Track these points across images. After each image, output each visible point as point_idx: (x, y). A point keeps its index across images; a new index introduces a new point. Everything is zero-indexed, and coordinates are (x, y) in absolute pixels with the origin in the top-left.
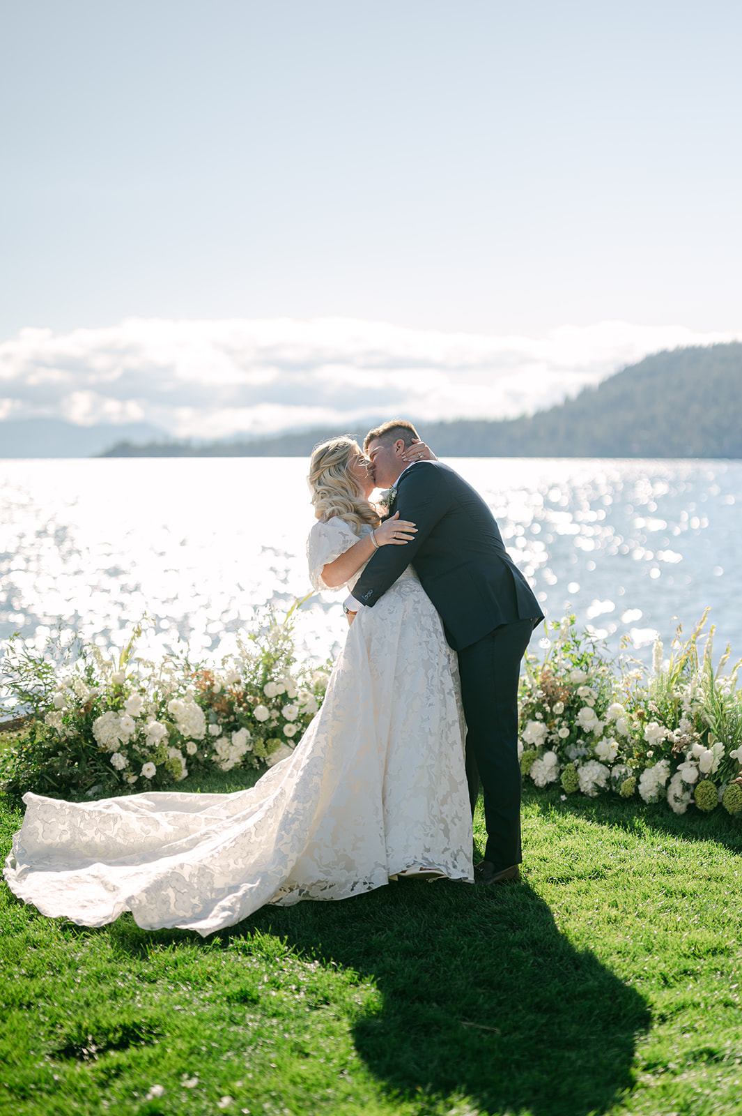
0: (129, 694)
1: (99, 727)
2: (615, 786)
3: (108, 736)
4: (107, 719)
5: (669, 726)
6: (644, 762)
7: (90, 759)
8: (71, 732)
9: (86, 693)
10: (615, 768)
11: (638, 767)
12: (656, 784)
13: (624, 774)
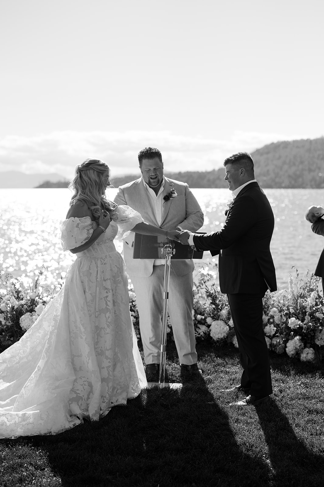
0: (38, 304)
1: (23, 320)
2: (274, 348)
3: (27, 325)
4: (27, 316)
5: (300, 319)
6: (289, 337)
7: (18, 336)
8: (9, 323)
9: (17, 304)
10: (274, 339)
11: (285, 339)
12: (294, 348)
13: (279, 343)
